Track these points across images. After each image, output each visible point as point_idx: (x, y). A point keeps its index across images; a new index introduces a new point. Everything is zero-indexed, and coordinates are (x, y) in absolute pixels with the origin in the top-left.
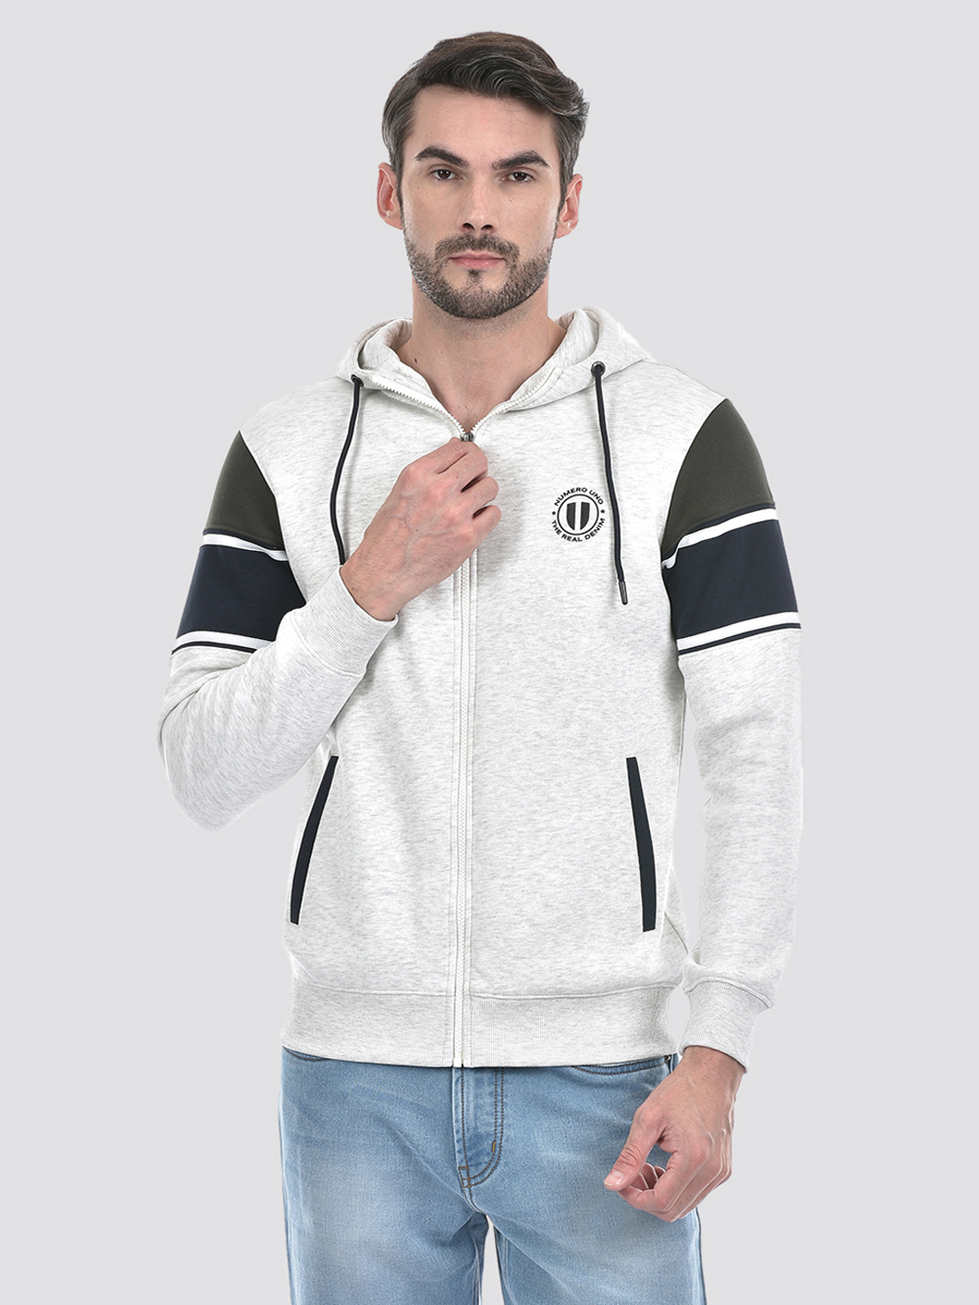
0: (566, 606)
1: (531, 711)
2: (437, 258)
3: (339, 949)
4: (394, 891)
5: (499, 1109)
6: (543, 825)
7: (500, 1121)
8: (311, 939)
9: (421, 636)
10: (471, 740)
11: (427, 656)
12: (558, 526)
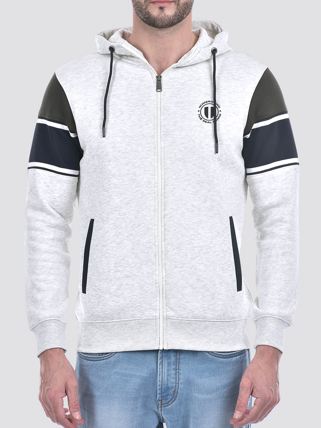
0: (205, 150)
1: (190, 195)
2: (145, 2)
3: (105, 303)
4: (130, 275)
5: (177, 376)
6: (196, 245)
7: (178, 381)
8: (92, 301)
9: (140, 164)
10: (163, 208)
11: (143, 172)
12: (201, 116)
